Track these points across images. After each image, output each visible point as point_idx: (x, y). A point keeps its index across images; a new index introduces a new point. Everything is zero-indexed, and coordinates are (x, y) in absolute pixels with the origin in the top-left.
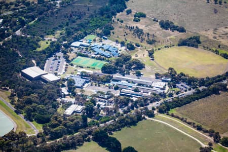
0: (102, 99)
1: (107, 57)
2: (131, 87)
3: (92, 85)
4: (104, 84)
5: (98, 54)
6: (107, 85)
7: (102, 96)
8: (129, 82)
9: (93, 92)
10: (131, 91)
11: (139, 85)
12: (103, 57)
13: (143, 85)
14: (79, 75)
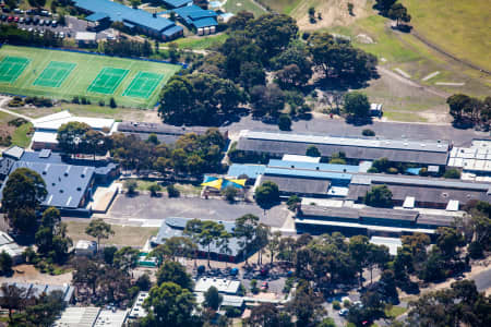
0: (216, 265)
1: (159, 37)
2: (344, 183)
3: (131, 193)
4: (197, 184)
5: (106, 23)
6: (216, 184)
7: (213, 248)
8: (325, 160)
9: (155, 232)
10: (350, 204)
11: (381, 166)
12: (140, 39)
13: (402, 168)
14: (47, 146)
